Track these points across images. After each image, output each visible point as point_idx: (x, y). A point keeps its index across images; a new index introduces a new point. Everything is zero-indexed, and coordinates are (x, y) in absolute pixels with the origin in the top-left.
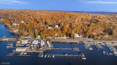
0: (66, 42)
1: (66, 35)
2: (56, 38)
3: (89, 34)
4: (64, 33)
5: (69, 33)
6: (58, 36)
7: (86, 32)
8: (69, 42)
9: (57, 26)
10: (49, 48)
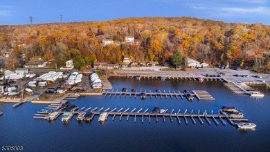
0: (159, 77)
1: (157, 63)
2: (124, 68)
3: (232, 55)
4: (153, 57)
5: (166, 55)
6: (134, 64)
7: (224, 51)
8: (169, 77)
9: (131, 40)
10: (94, 91)
